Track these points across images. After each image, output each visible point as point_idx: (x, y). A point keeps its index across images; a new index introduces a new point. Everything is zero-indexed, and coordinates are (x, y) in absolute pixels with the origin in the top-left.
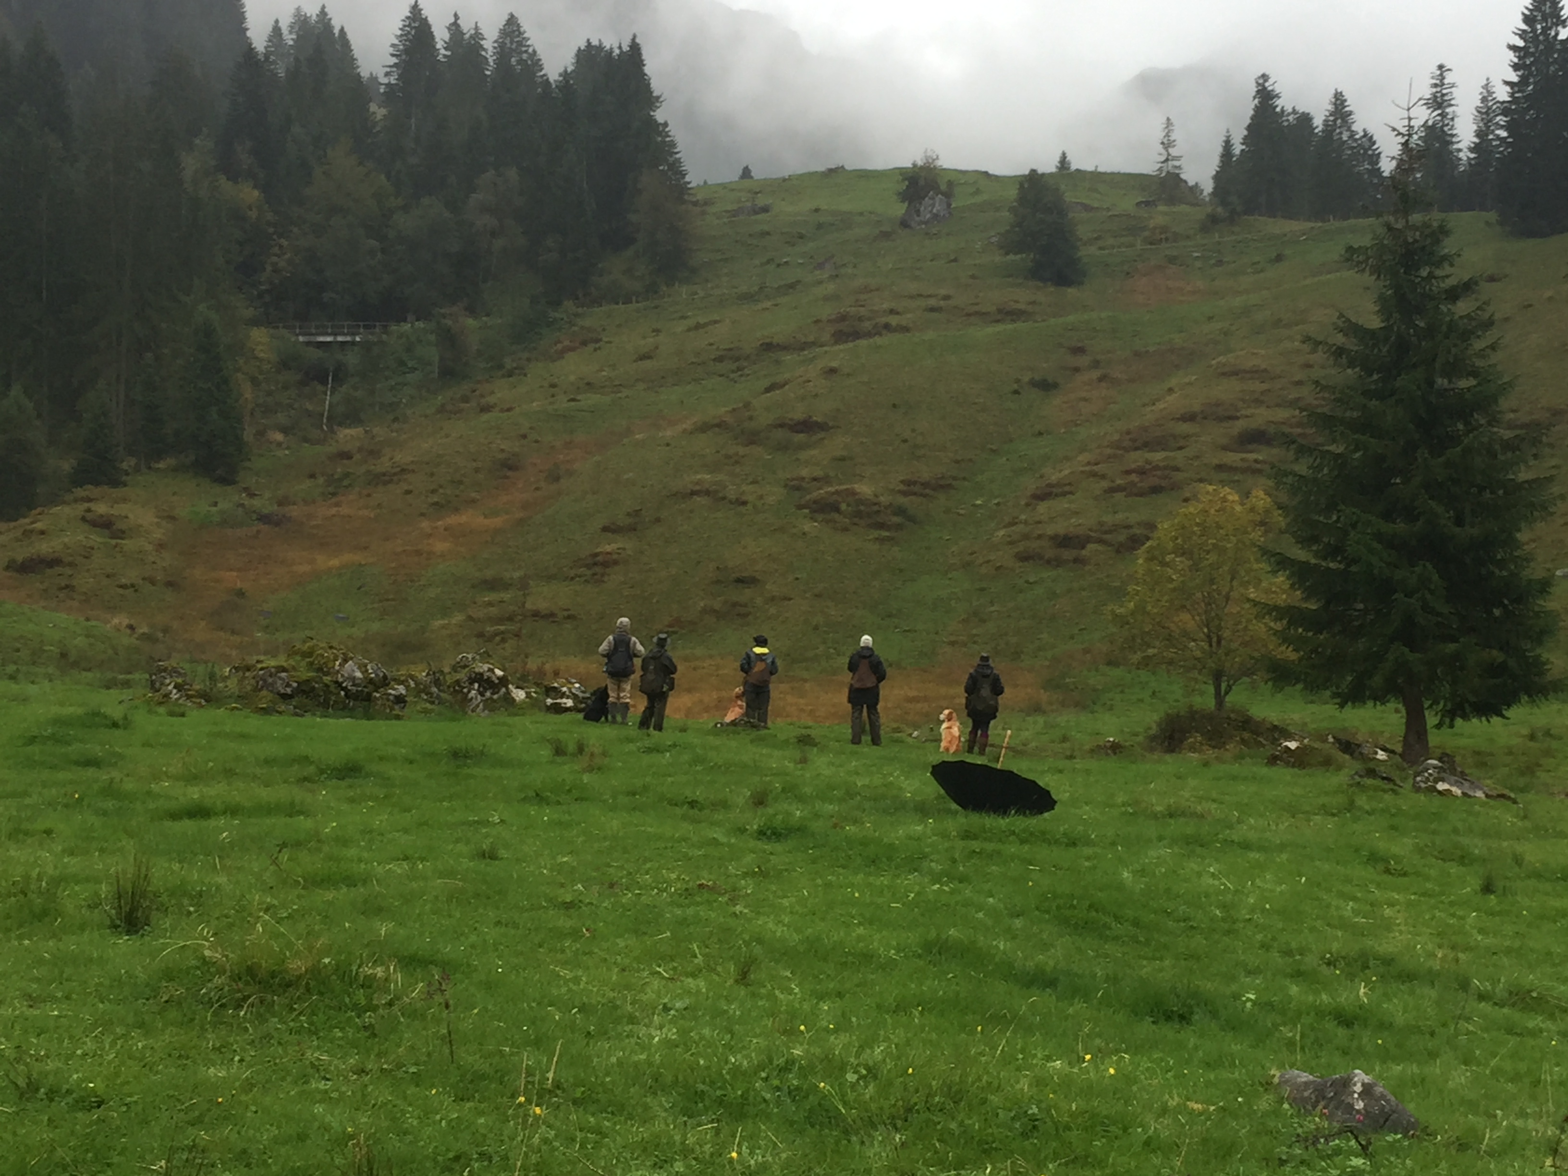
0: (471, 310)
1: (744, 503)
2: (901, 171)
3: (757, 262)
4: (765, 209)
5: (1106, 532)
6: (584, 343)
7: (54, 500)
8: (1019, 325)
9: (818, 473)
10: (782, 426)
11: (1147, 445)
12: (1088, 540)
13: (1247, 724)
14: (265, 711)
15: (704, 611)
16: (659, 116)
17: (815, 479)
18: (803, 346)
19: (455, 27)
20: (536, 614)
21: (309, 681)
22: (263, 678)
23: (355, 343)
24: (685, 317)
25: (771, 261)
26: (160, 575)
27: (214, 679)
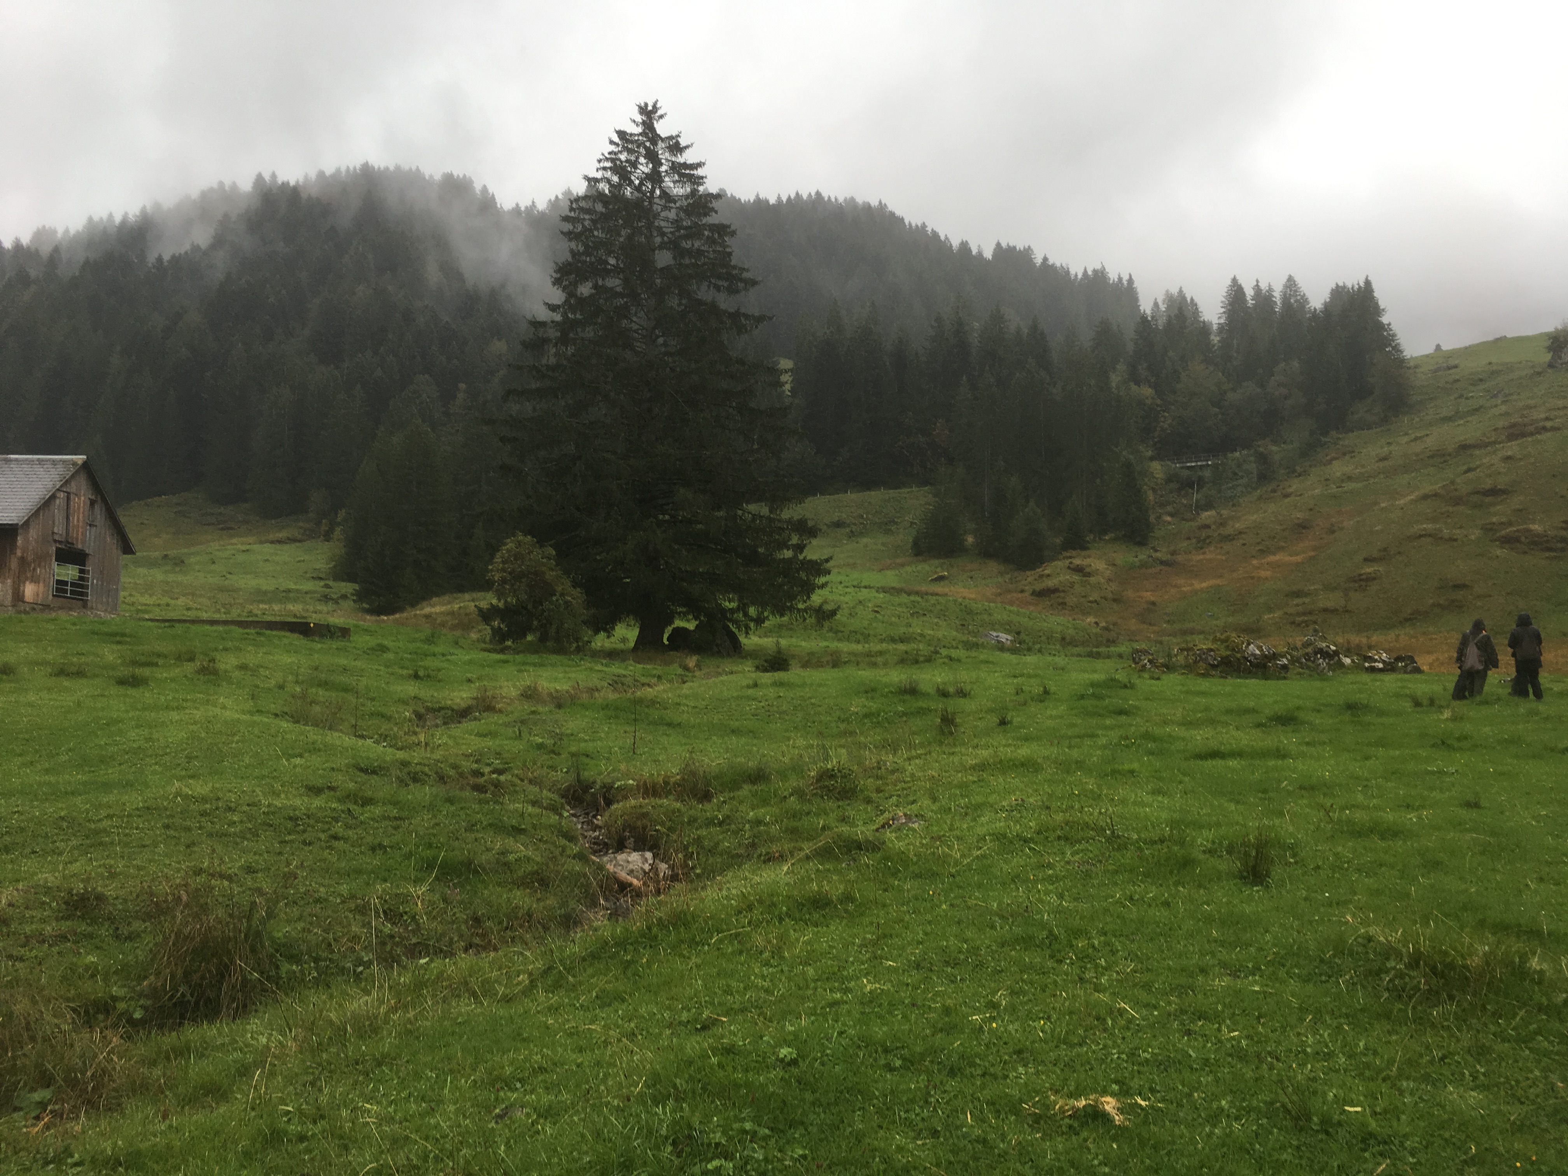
0: (1274, 442)
1: (1456, 540)
2: (1547, 334)
3: (1452, 398)
4: (1456, 367)
6: (1344, 454)
7: (1053, 559)
9: (1504, 520)
10: (1477, 493)
14: (1203, 675)
15: (1433, 605)
16: (1385, 320)
17: (1502, 524)
18: (1487, 445)
19: (1257, 288)
21: (1227, 657)
22: (1200, 655)
23: (1208, 465)
24: (1406, 434)
25: (1461, 396)
26: (1110, 596)
27: (1169, 656)
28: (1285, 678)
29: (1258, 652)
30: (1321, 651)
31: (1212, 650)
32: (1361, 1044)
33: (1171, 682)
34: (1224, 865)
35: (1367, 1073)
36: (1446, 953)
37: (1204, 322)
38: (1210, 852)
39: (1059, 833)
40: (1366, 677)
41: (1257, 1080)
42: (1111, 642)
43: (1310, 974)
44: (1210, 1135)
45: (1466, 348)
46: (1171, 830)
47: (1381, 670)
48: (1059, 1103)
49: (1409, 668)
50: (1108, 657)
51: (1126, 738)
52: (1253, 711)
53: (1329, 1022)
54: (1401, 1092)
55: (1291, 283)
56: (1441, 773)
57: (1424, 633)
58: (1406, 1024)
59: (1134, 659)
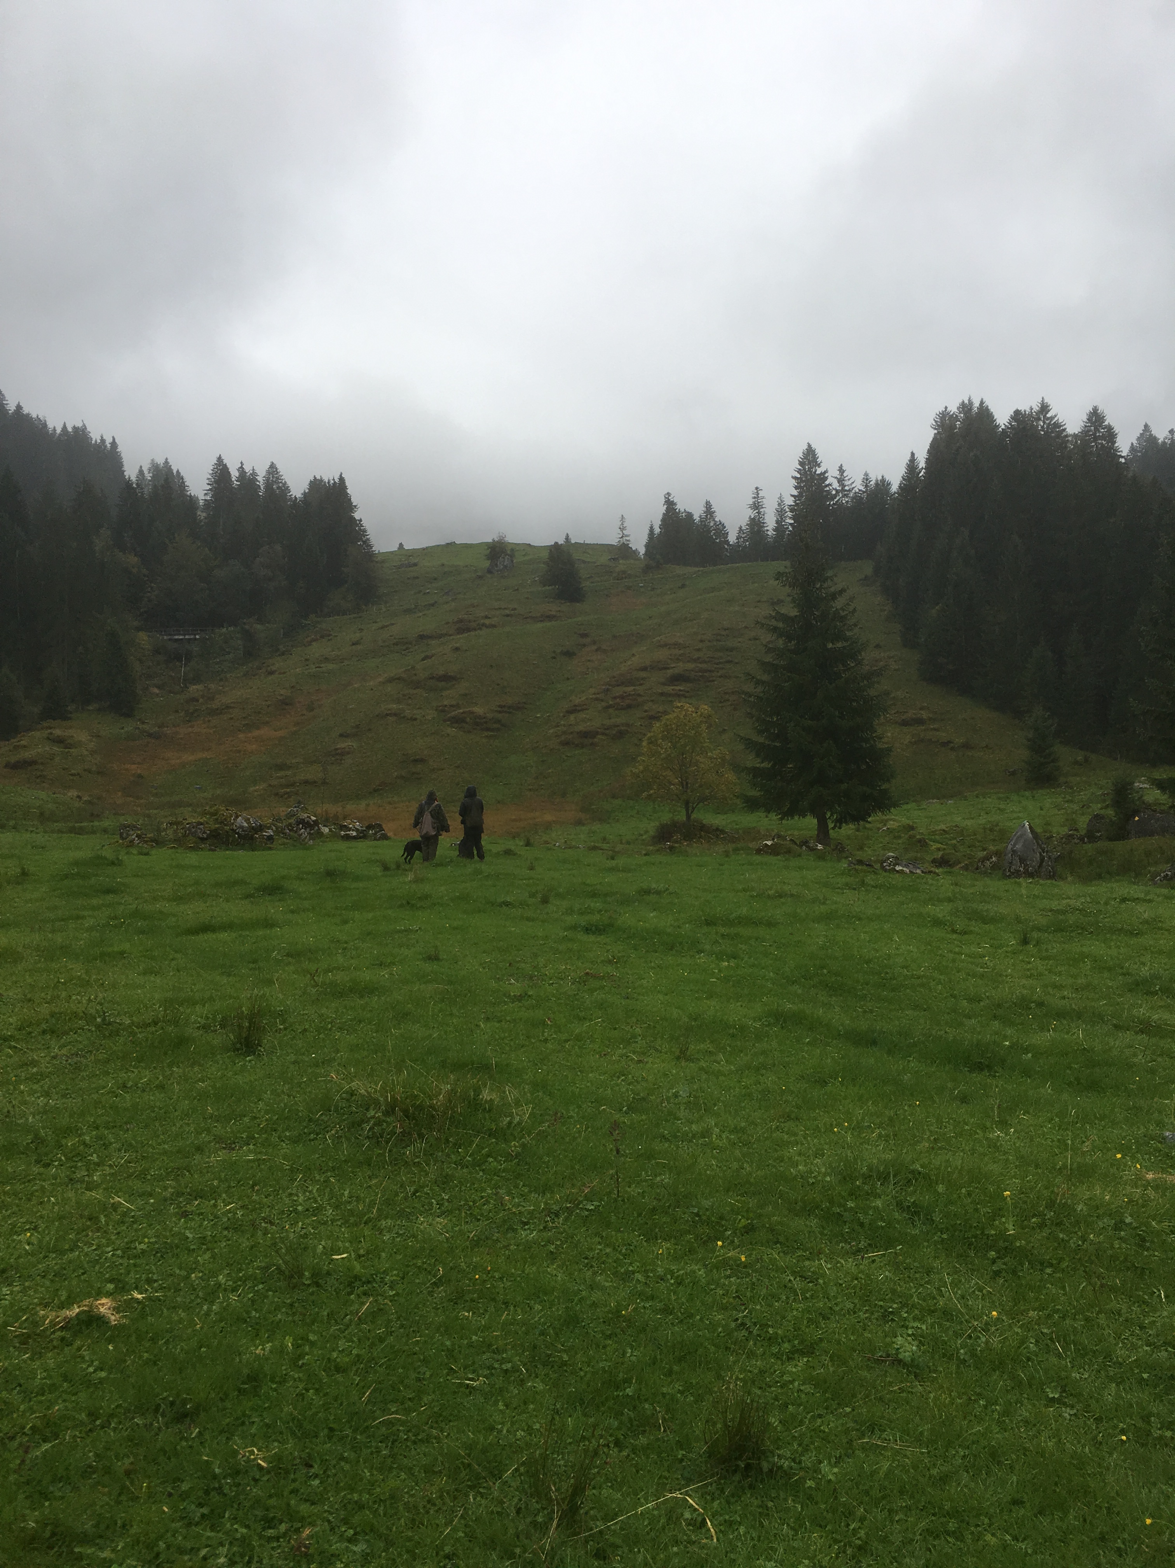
0: (260, 620)
1: (415, 719)
2: (487, 544)
3: (413, 592)
4: (415, 565)
5: (608, 729)
6: (322, 637)
7: (30, 729)
8: (554, 623)
9: (454, 703)
10: (432, 678)
11: (622, 684)
12: (597, 733)
13: (703, 827)
14: (192, 849)
15: (398, 777)
16: (357, 515)
17: (452, 706)
18: (441, 636)
19: (241, 469)
20: (306, 782)
21: (216, 829)
22: (189, 829)
23: (196, 639)
24: (376, 622)
25: (420, 592)
26: (94, 769)
27: (159, 830)
28: (270, 849)
29: (246, 825)
30: (302, 822)
31: (202, 824)
32: (346, 1193)
33: (161, 858)
34: (217, 1039)
35: (352, 1220)
36: (416, 1097)
37: (191, 496)
38: (204, 1028)
39: (44, 1026)
40: (342, 845)
41: (252, 1247)
42: (94, 816)
43: (300, 1135)
44: (207, 1314)
45: (424, 549)
46: (165, 1011)
47: (355, 838)
48: (48, 1316)
49: (379, 835)
50: (94, 832)
51: (115, 918)
52: (242, 882)
53: (318, 1178)
54: (381, 1232)
55: (273, 469)
56: (407, 931)
57: (390, 803)
58: (384, 1167)
59: (121, 834)
